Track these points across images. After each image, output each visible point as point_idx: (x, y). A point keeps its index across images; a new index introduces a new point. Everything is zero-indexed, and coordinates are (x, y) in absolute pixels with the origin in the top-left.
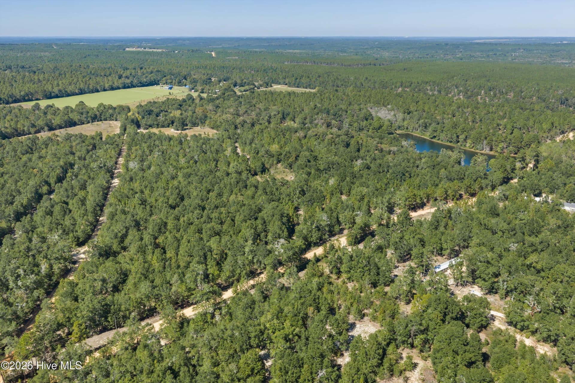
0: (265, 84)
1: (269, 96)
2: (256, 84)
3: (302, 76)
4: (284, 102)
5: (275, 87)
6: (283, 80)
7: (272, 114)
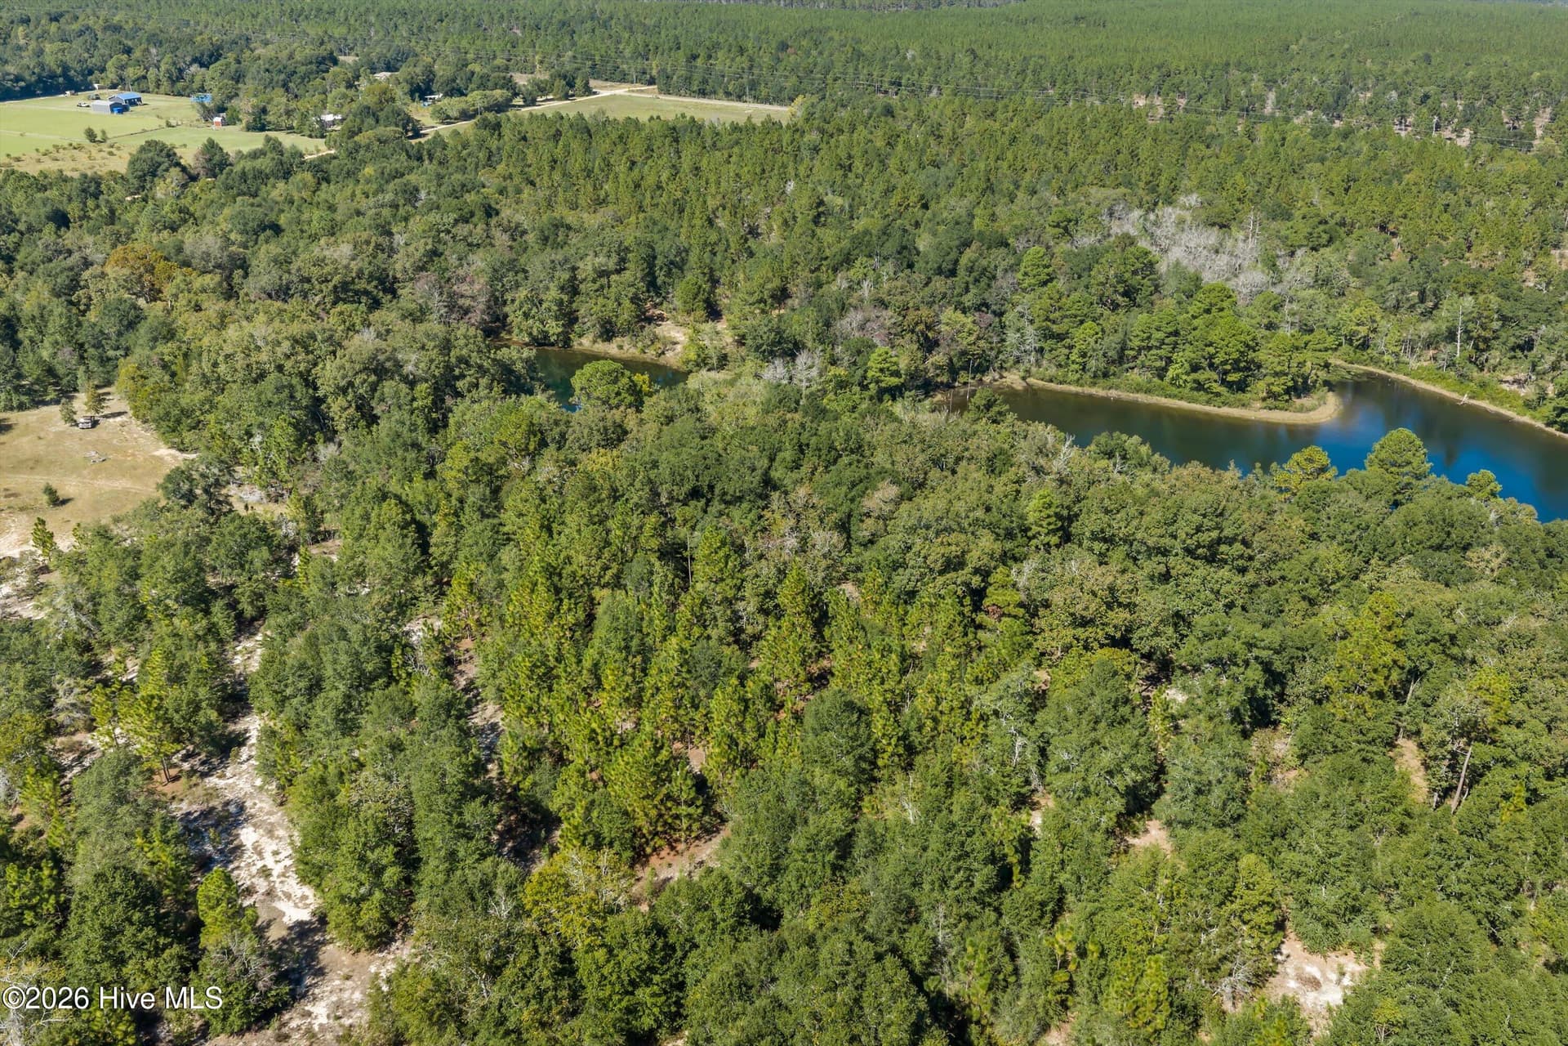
0: (560, 83)
1: (575, 145)
2: (521, 80)
3: (716, 46)
4: (651, 180)
5: (604, 93)
6: (640, 64)
7: (586, 268)
